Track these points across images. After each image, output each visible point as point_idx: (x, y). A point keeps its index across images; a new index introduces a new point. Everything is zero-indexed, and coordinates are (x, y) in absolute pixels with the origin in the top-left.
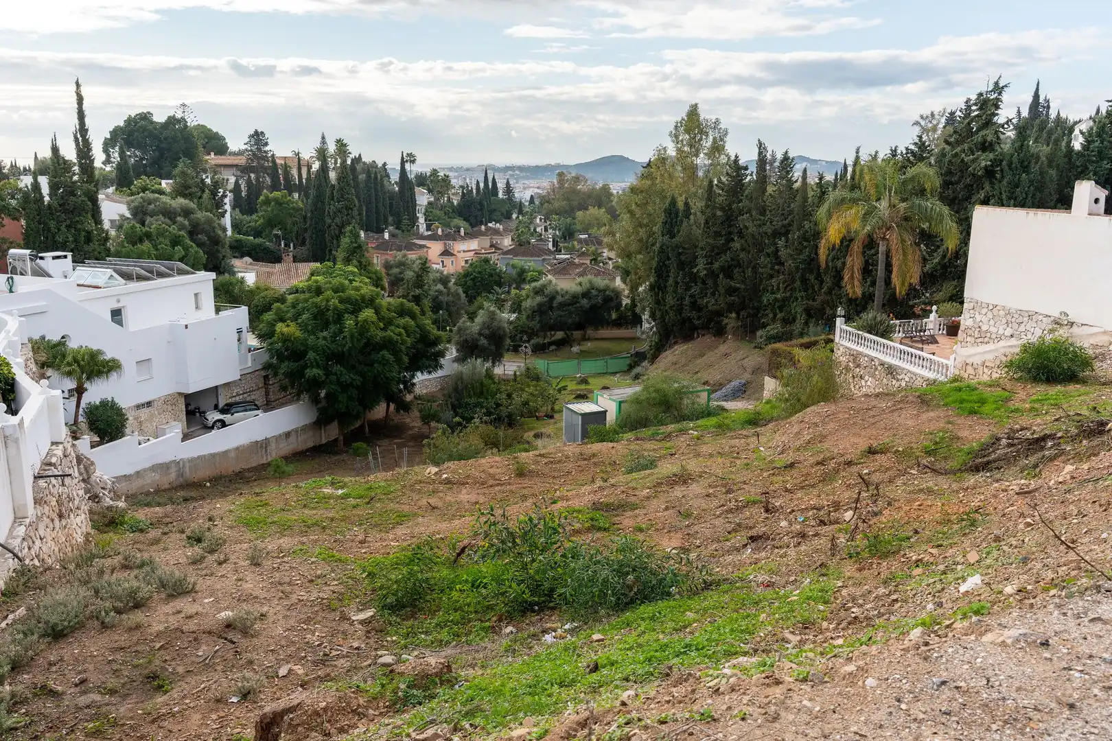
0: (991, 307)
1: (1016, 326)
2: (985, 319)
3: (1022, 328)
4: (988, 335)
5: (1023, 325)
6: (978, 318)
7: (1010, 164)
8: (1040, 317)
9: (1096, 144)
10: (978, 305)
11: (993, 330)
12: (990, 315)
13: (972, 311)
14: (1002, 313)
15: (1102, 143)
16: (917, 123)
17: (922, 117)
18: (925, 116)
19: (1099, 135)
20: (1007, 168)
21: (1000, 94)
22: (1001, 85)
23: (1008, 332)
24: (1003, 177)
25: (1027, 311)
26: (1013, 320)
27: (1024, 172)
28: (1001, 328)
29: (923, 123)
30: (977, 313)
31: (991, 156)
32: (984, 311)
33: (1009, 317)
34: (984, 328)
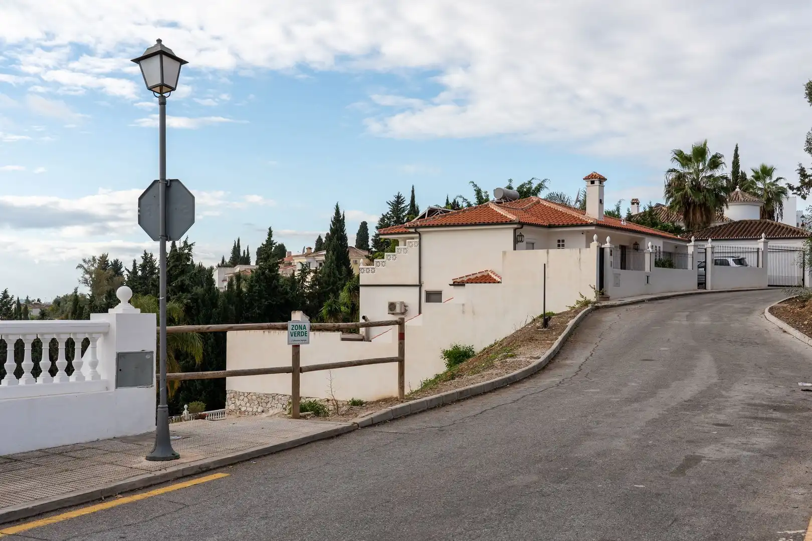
0: (246, 395)
1: (264, 405)
2: (243, 403)
3: (269, 405)
4: (247, 413)
5: (269, 403)
6: (238, 403)
7: (203, 301)
8: (280, 397)
9: (257, 288)
10: (237, 395)
11: (250, 409)
12: (246, 400)
13: (233, 399)
14: (254, 397)
15: (259, 287)
16: (80, 266)
17: (84, 261)
18: (87, 260)
19: (257, 281)
20: (201, 305)
21: (190, 250)
22: (189, 244)
23: (260, 410)
24: (199, 312)
25: (271, 394)
26: (263, 401)
27: (213, 308)
28: (255, 407)
29: (86, 266)
30: (237, 400)
31: (189, 296)
32: (242, 398)
33: (259, 400)
34: (243, 409)
